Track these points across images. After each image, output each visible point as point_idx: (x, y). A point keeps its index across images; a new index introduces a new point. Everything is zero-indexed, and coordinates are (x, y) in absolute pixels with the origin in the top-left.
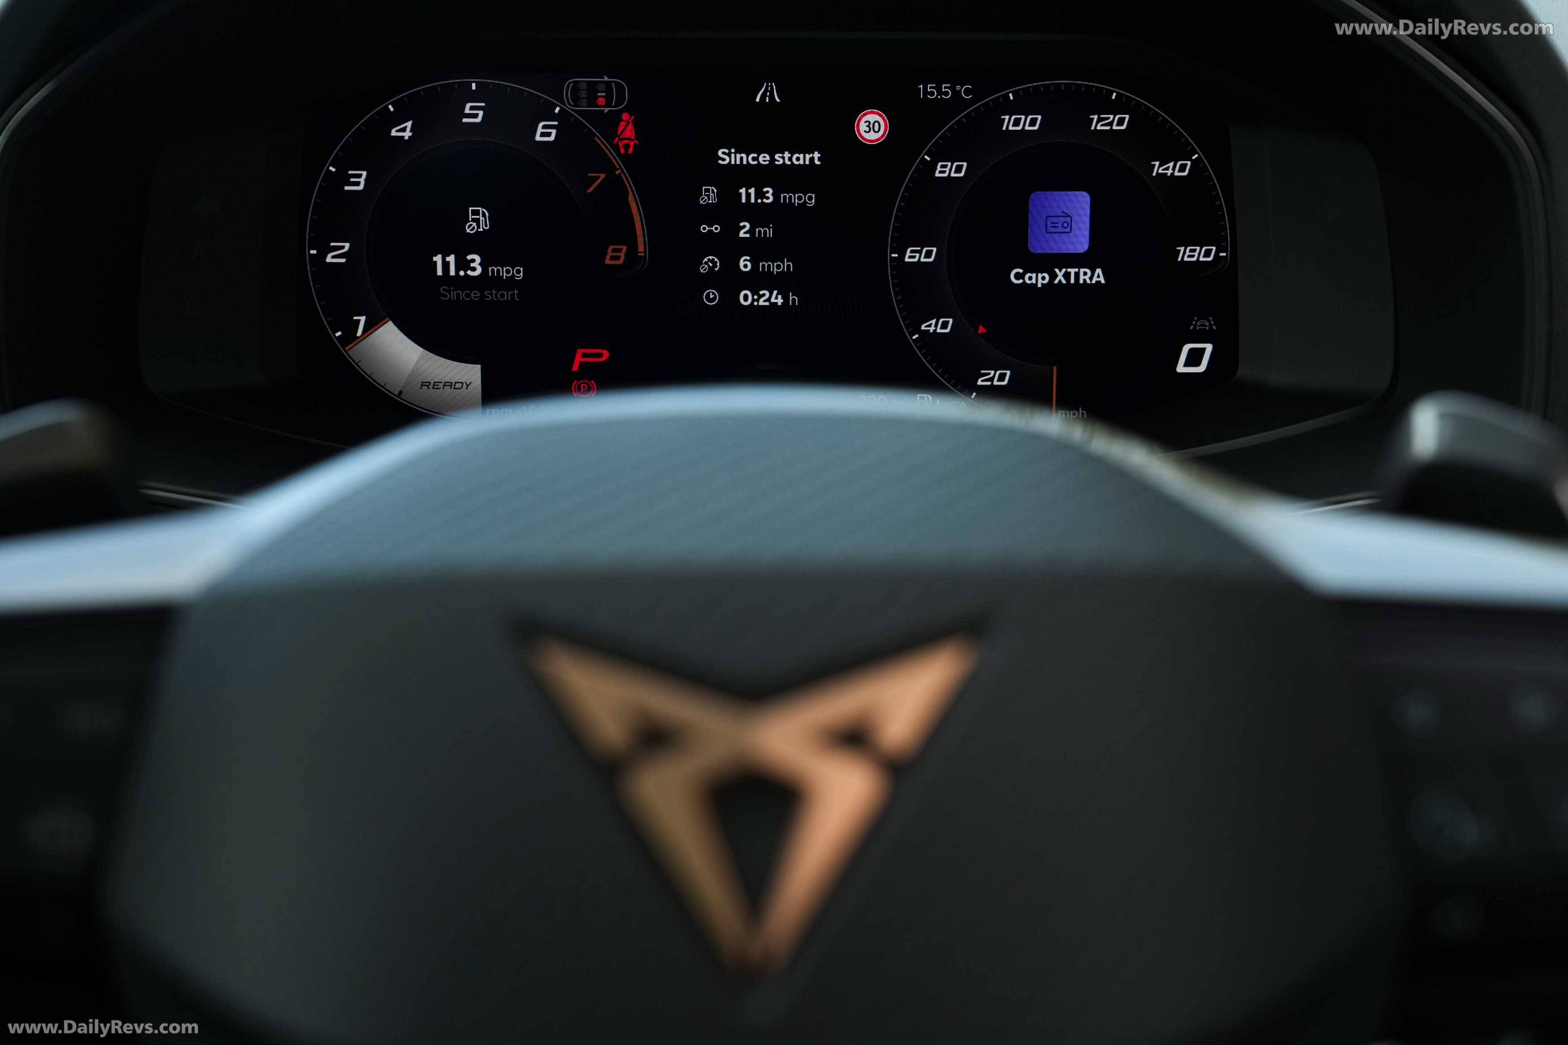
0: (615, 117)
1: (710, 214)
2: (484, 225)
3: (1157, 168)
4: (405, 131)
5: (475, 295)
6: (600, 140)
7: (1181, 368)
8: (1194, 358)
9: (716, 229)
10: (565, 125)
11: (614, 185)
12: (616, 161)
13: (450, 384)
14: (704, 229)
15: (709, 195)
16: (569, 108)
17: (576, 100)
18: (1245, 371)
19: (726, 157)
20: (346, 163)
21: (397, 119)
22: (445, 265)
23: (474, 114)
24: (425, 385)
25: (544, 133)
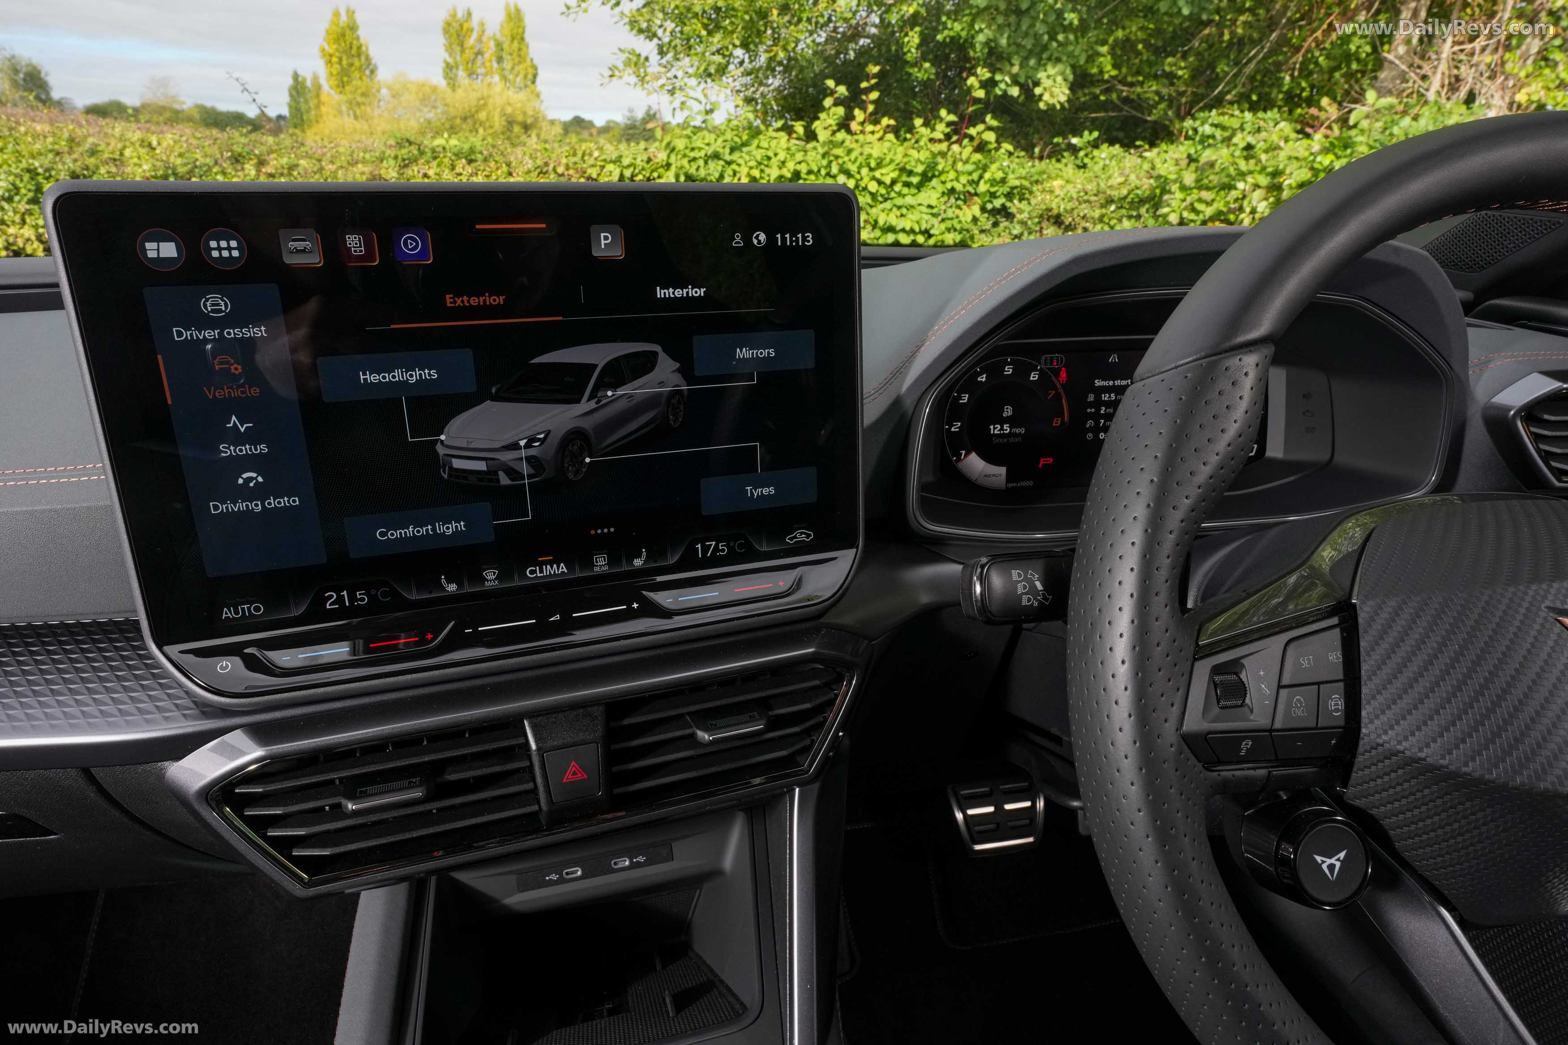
0: (1059, 369)
1: (1091, 405)
2: (1010, 414)
4: (983, 378)
5: (1005, 440)
6: (1053, 378)
9: (1093, 410)
10: (1042, 373)
11: (1058, 396)
12: (1059, 386)
13: (994, 475)
14: (1089, 410)
15: (1091, 398)
16: (1043, 366)
17: (1046, 364)
18: (1269, 453)
19: (1098, 383)
20: (960, 392)
21: (980, 374)
22: (995, 429)
23: (1009, 370)
24: (986, 476)
25: (1034, 377)
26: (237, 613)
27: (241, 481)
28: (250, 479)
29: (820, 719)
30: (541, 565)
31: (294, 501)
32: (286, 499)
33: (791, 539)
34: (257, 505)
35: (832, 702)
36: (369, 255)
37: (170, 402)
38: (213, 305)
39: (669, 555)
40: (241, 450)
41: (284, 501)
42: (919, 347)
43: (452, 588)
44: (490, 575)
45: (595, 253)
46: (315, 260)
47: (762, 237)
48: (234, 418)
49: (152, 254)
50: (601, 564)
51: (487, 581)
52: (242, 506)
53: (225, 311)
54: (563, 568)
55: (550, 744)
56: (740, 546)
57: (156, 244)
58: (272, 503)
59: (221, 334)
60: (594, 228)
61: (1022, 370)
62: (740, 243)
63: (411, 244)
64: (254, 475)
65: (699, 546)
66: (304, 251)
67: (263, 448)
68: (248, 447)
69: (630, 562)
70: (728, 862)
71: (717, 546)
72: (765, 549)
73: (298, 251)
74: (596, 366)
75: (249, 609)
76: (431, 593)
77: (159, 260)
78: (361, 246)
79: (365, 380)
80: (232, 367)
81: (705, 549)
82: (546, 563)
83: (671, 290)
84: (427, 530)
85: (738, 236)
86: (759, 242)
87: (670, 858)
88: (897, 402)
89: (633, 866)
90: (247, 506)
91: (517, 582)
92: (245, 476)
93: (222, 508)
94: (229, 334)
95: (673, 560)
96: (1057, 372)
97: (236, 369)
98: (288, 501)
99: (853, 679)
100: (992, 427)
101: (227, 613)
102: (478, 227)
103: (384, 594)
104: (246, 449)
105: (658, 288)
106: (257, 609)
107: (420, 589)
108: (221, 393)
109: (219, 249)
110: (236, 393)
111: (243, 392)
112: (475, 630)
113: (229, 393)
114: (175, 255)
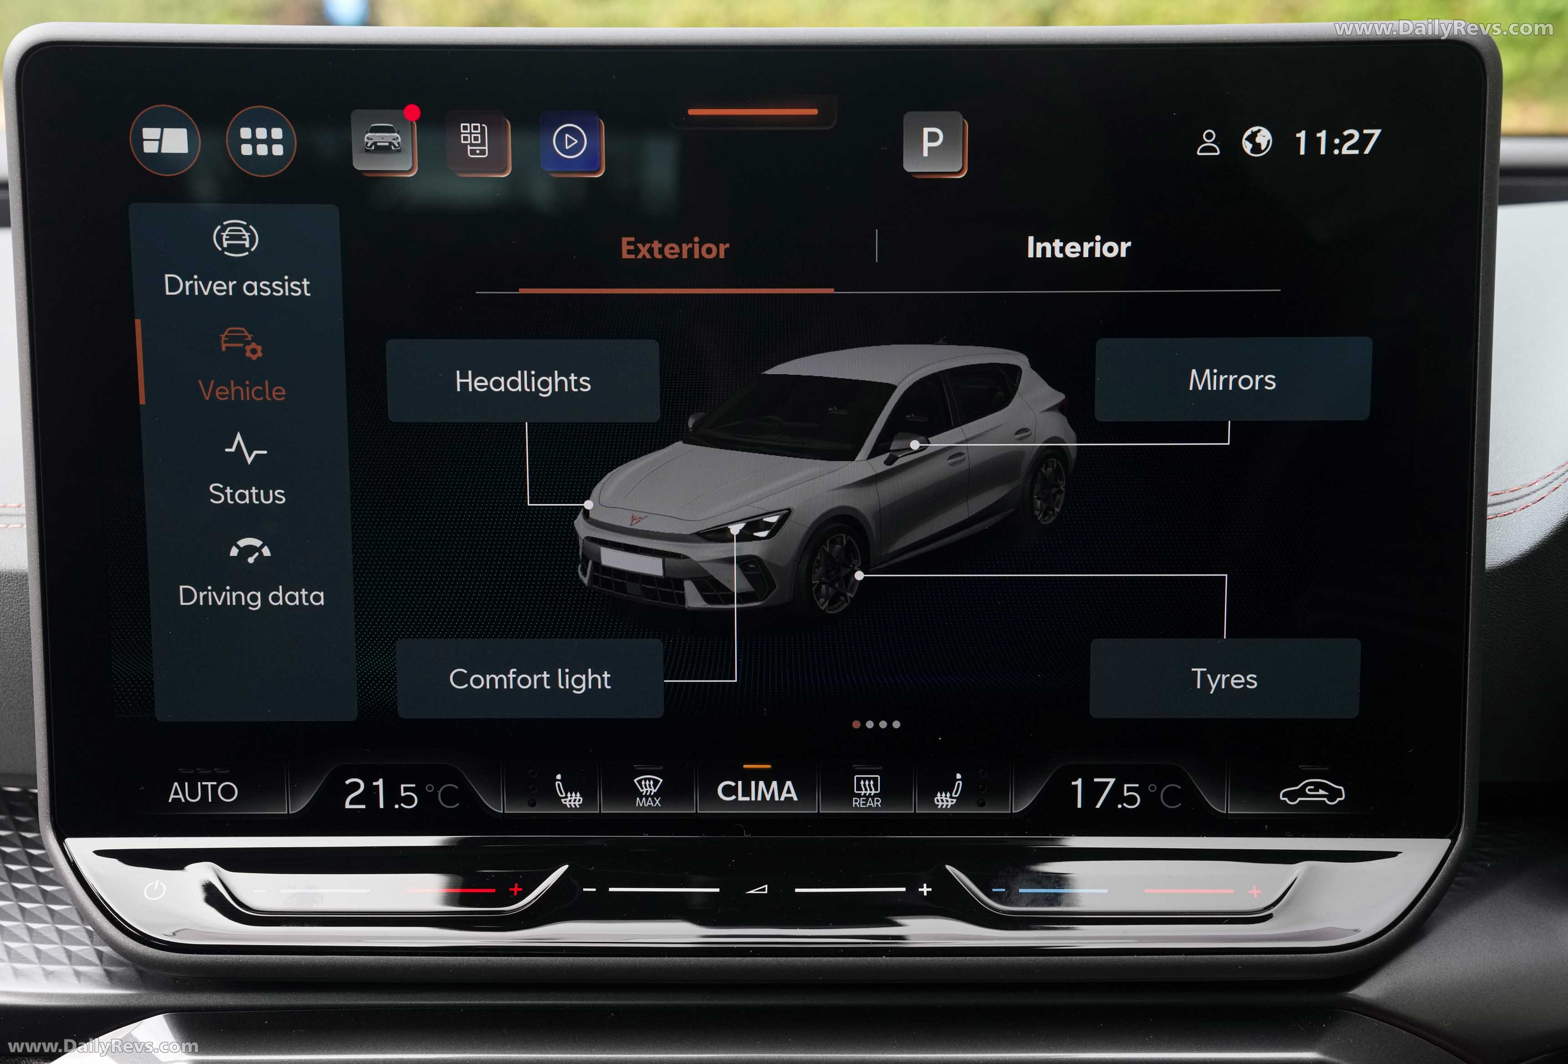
26: (193, 795)
27: (234, 552)
28: (251, 549)
30: (748, 778)
31: (317, 598)
32: (304, 592)
33: (1292, 796)
34: (254, 599)
36: (496, 159)
37: (142, 401)
38: (232, 238)
39: (1012, 796)
40: (242, 496)
41: (301, 597)
43: (573, 801)
45: (910, 166)
46: (405, 165)
47: (1264, 137)
48: (239, 437)
49: (150, 148)
50: (867, 793)
51: (640, 795)
52: (230, 597)
53: (248, 250)
54: (790, 792)
56: (1171, 796)
57: (159, 130)
58: (280, 597)
59: (237, 288)
60: (909, 118)
62: (1213, 150)
64: (257, 543)
65: (1079, 782)
66: (386, 150)
67: (278, 496)
68: (254, 491)
69: (928, 796)
71: (1117, 788)
72: (1227, 808)
73: (380, 150)
74: (892, 388)
75: (215, 789)
76: (533, 805)
77: (159, 157)
78: (483, 144)
79: (464, 386)
80: (248, 348)
81: (1092, 791)
82: (758, 776)
83: (1058, 244)
84: (540, 680)
85: (1209, 136)
86: (1256, 148)
90: (238, 597)
91: (697, 808)
92: (243, 543)
93: (199, 597)
94: (250, 288)
95: (1019, 806)
97: (254, 351)
98: (308, 597)
101: (177, 793)
102: (691, 112)
103: (449, 796)
104: (251, 495)
105: (1031, 239)
106: (228, 792)
107: (513, 796)
108: (225, 392)
109: (254, 141)
110: (249, 394)
111: (259, 393)
112: (602, 890)
113: (237, 392)
114: (185, 150)
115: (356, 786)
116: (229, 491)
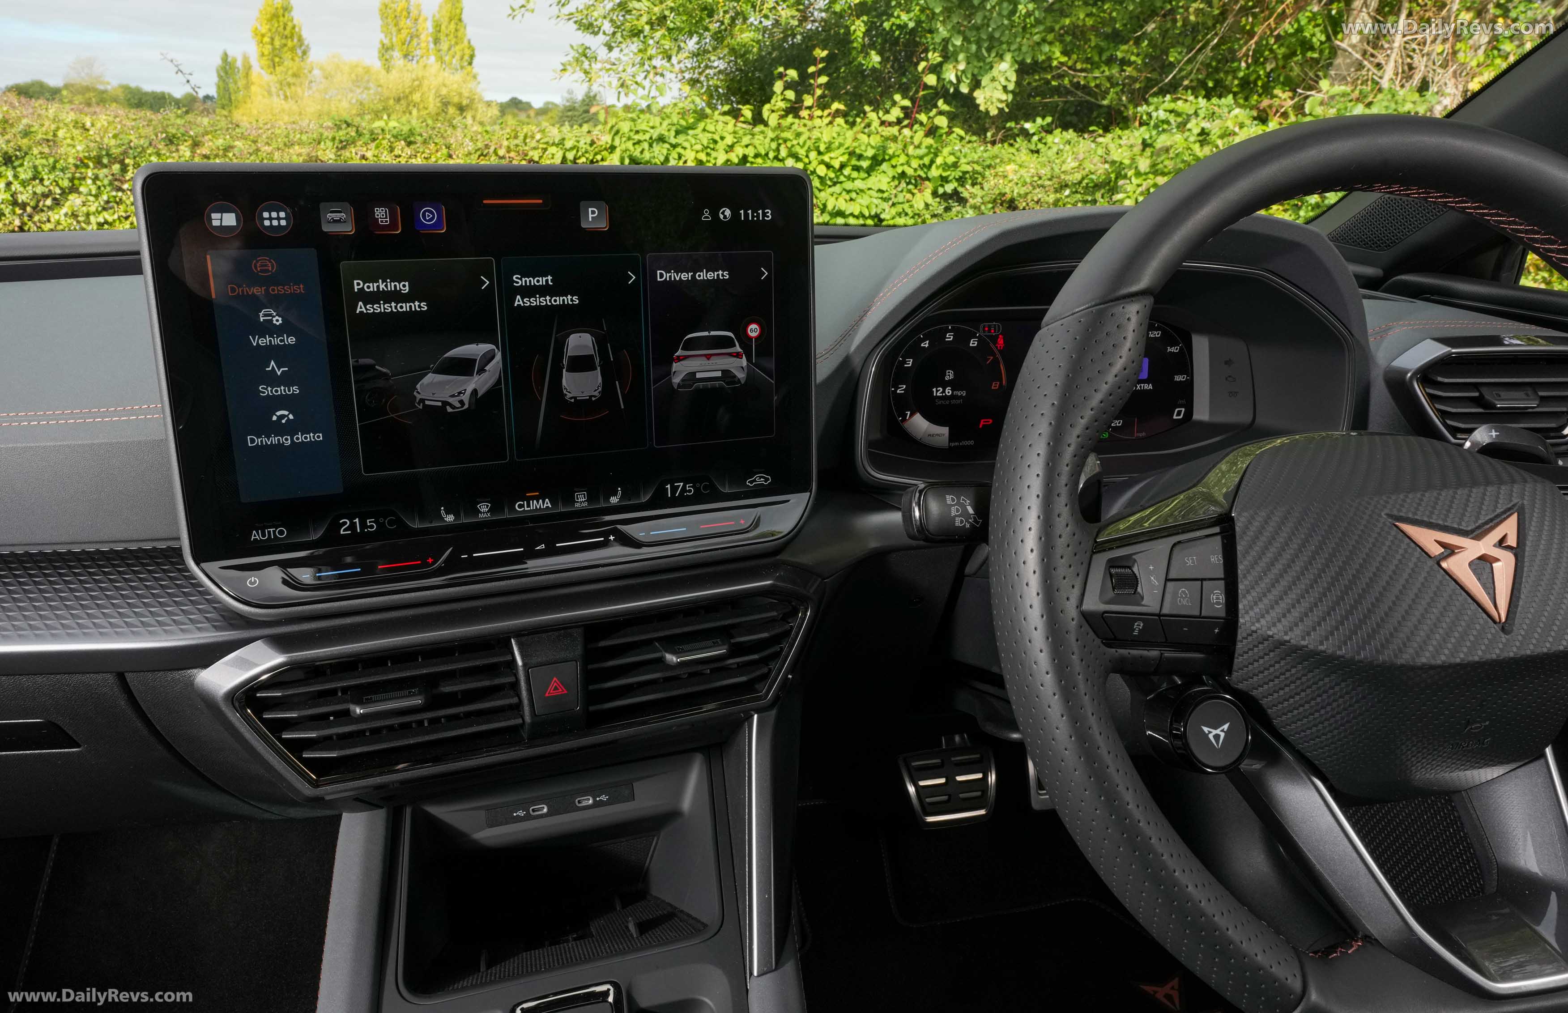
0: (997, 337)
2: (952, 377)
3: (1169, 349)
4: (926, 344)
5: (948, 402)
6: (992, 345)
7: (1175, 417)
8: (1179, 414)
10: (981, 340)
11: (996, 362)
12: (997, 353)
13: (938, 435)
16: (982, 334)
17: (984, 331)
18: (1196, 416)
20: (904, 357)
21: (923, 340)
22: (938, 392)
23: (950, 337)
24: (929, 435)
25: (973, 343)
26: (264, 536)
27: (274, 418)
28: (283, 416)
29: (777, 648)
30: (528, 499)
31: (319, 437)
32: (312, 435)
33: (751, 482)
34: (287, 439)
35: (787, 633)
36: (393, 225)
38: (262, 266)
39: (642, 494)
40: (276, 391)
41: (310, 437)
42: (866, 312)
43: (450, 518)
44: (484, 508)
45: (584, 225)
46: (348, 228)
47: (728, 212)
48: (272, 363)
49: (216, 223)
50: (581, 500)
51: (481, 513)
52: (274, 440)
53: (271, 272)
54: (548, 503)
55: (534, 660)
56: (705, 488)
57: (220, 214)
58: (300, 438)
59: (266, 290)
60: (582, 203)
61: (962, 337)
62: (708, 217)
63: (428, 216)
64: (286, 413)
65: (669, 486)
66: (339, 221)
67: (295, 390)
68: (282, 388)
69: (607, 499)
70: (686, 803)
71: (684, 486)
72: (727, 490)
73: (335, 221)
75: (274, 532)
76: (431, 522)
77: (221, 228)
78: (386, 217)
80: (274, 319)
81: (674, 489)
82: (533, 498)
85: (706, 212)
86: (725, 217)
87: (632, 797)
88: (847, 361)
89: (596, 805)
90: (279, 440)
91: (507, 515)
92: (279, 413)
93: (258, 441)
94: (273, 290)
95: (645, 498)
96: (994, 339)
97: (277, 321)
98: (314, 437)
99: (807, 611)
100: (934, 390)
101: (255, 536)
102: (485, 202)
103: (391, 523)
104: (281, 390)
106: (281, 532)
107: (422, 518)
108: (264, 342)
109: (271, 219)
110: (276, 341)
111: (281, 341)
112: (470, 555)
113: (270, 341)
114: (235, 224)
115: (345, 523)
116: (269, 389)
